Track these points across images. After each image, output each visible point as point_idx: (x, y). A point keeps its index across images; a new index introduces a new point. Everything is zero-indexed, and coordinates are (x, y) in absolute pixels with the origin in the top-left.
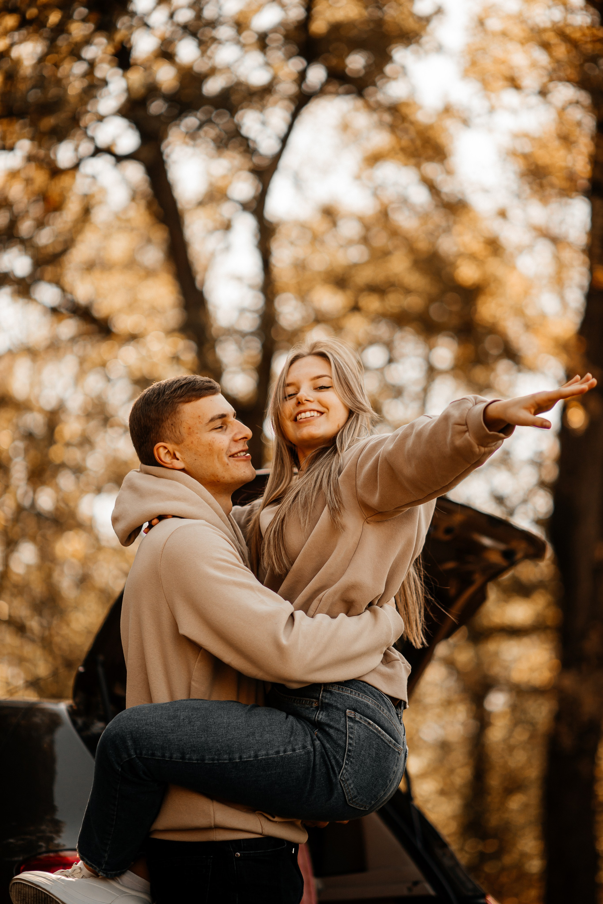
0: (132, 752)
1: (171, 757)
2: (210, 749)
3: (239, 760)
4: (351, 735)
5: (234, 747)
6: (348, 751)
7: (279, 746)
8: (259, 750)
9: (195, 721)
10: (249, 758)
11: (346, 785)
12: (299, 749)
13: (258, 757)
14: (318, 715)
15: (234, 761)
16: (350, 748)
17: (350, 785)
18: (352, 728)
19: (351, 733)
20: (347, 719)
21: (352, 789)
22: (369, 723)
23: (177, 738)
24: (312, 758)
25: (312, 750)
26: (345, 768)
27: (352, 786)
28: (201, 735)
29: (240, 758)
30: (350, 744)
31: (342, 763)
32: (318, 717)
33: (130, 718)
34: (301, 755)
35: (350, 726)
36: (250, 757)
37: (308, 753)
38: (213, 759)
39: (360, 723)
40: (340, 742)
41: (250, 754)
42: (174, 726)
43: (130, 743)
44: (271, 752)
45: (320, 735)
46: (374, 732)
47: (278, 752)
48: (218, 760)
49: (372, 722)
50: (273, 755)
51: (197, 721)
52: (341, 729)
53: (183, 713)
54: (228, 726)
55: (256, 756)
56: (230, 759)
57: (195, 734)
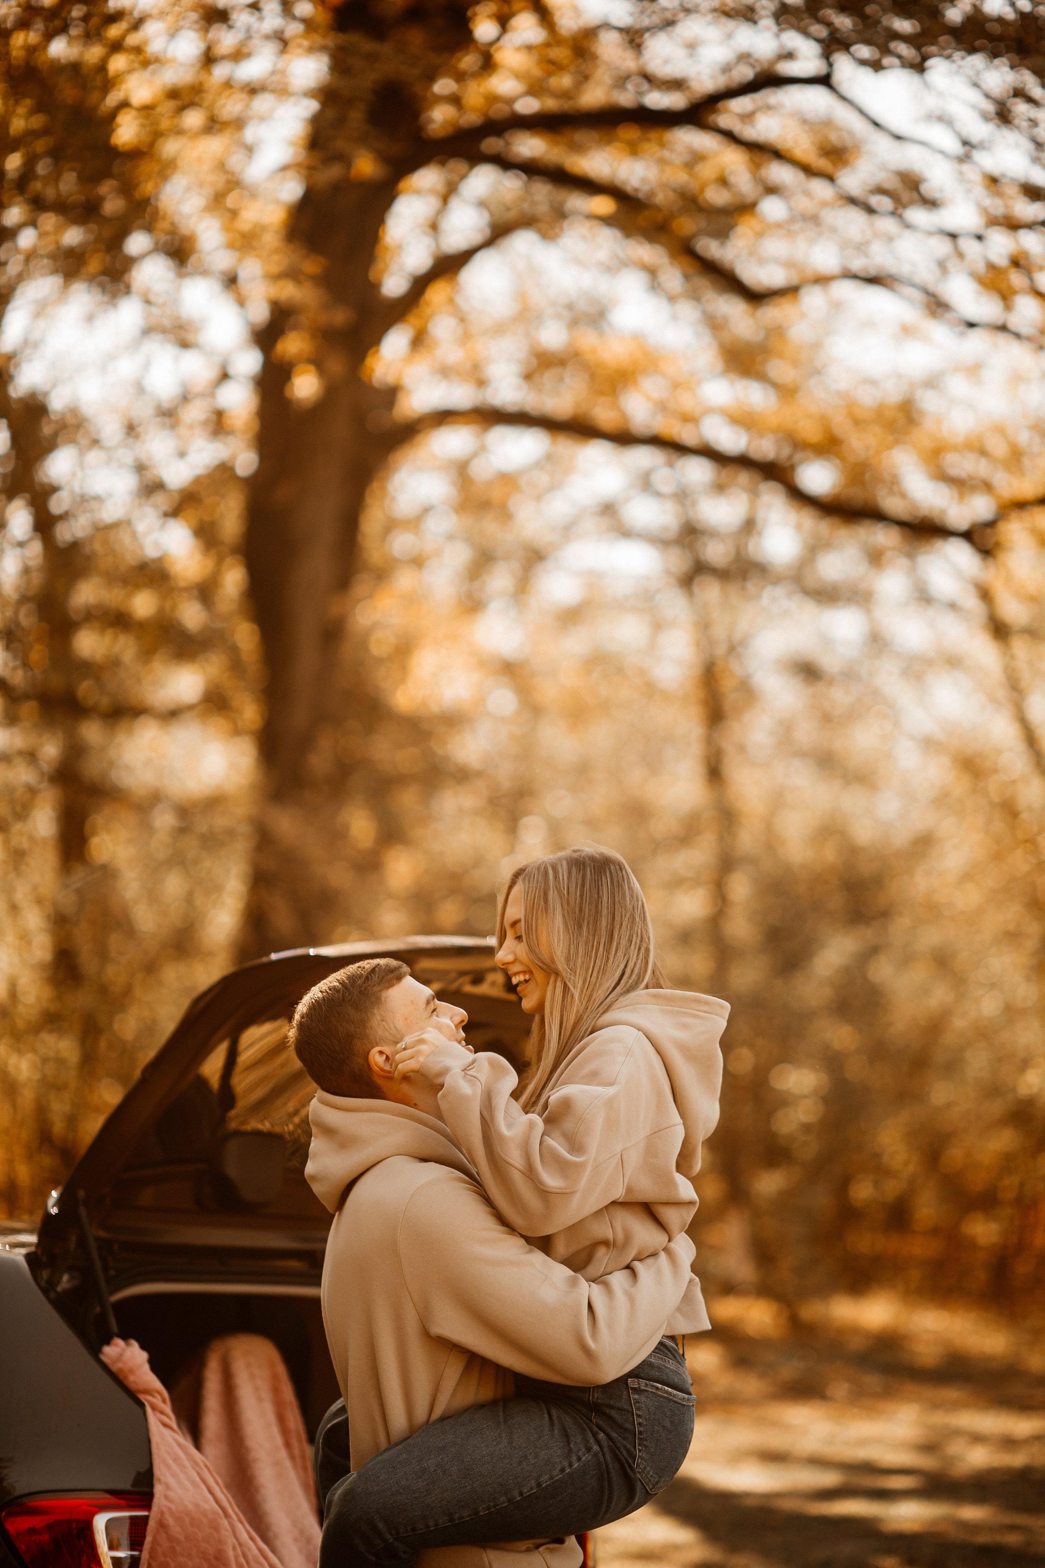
0: (388, 1537)
1: (436, 1525)
2: (481, 1497)
3: (519, 1497)
4: (638, 1412)
5: (509, 1484)
6: (638, 1434)
7: (561, 1462)
8: (540, 1476)
9: (449, 1468)
10: (531, 1491)
11: (644, 1475)
12: (584, 1455)
13: (541, 1485)
14: (592, 1394)
15: (514, 1501)
16: (641, 1429)
17: (649, 1473)
18: (638, 1402)
19: (638, 1409)
20: (630, 1391)
21: (651, 1476)
22: (657, 1388)
23: (436, 1499)
24: (602, 1459)
25: (598, 1449)
26: (639, 1457)
27: (651, 1473)
28: (464, 1484)
29: (521, 1494)
30: (639, 1424)
31: (635, 1452)
32: (593, 1396)
33: (368, 1492)
34: (589, 1461)
35: (635, 1399)
36: (532, 1489)
37: (596, 1454)
38: (488, 1508)
39: (647, 1391)
40: (628, 1425)
41: (531, 1485)
42: (427, 1484)
43: (381, 1525)
44: (555, 1473)
45: (601, 1423)
46: (664, 1397)
47: (563, 1470)
48: (494, 1506)
49: (659, 1386)
50: (557, 1475)
51: (452, 1467)
52: (626, 1407)
53: (431, 1461)
54: (492, 1459)
55: (539, 1485)
56: (509, 1500)
57: (457, 1484)
